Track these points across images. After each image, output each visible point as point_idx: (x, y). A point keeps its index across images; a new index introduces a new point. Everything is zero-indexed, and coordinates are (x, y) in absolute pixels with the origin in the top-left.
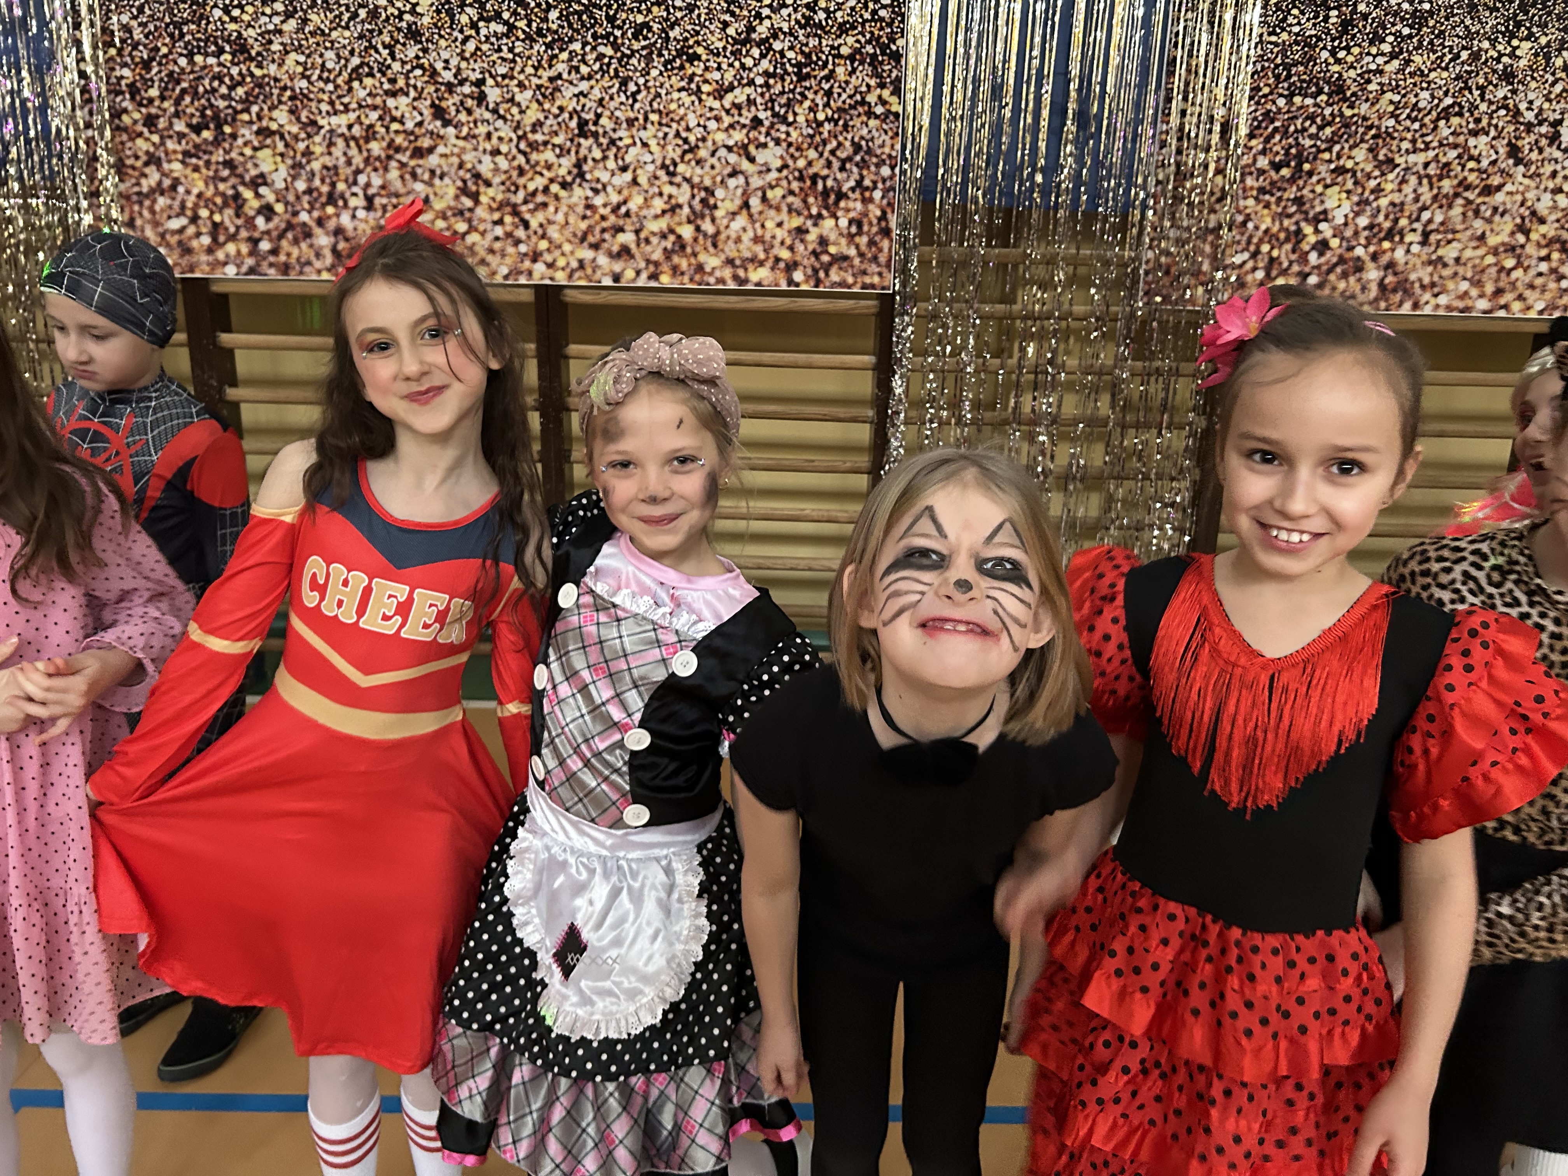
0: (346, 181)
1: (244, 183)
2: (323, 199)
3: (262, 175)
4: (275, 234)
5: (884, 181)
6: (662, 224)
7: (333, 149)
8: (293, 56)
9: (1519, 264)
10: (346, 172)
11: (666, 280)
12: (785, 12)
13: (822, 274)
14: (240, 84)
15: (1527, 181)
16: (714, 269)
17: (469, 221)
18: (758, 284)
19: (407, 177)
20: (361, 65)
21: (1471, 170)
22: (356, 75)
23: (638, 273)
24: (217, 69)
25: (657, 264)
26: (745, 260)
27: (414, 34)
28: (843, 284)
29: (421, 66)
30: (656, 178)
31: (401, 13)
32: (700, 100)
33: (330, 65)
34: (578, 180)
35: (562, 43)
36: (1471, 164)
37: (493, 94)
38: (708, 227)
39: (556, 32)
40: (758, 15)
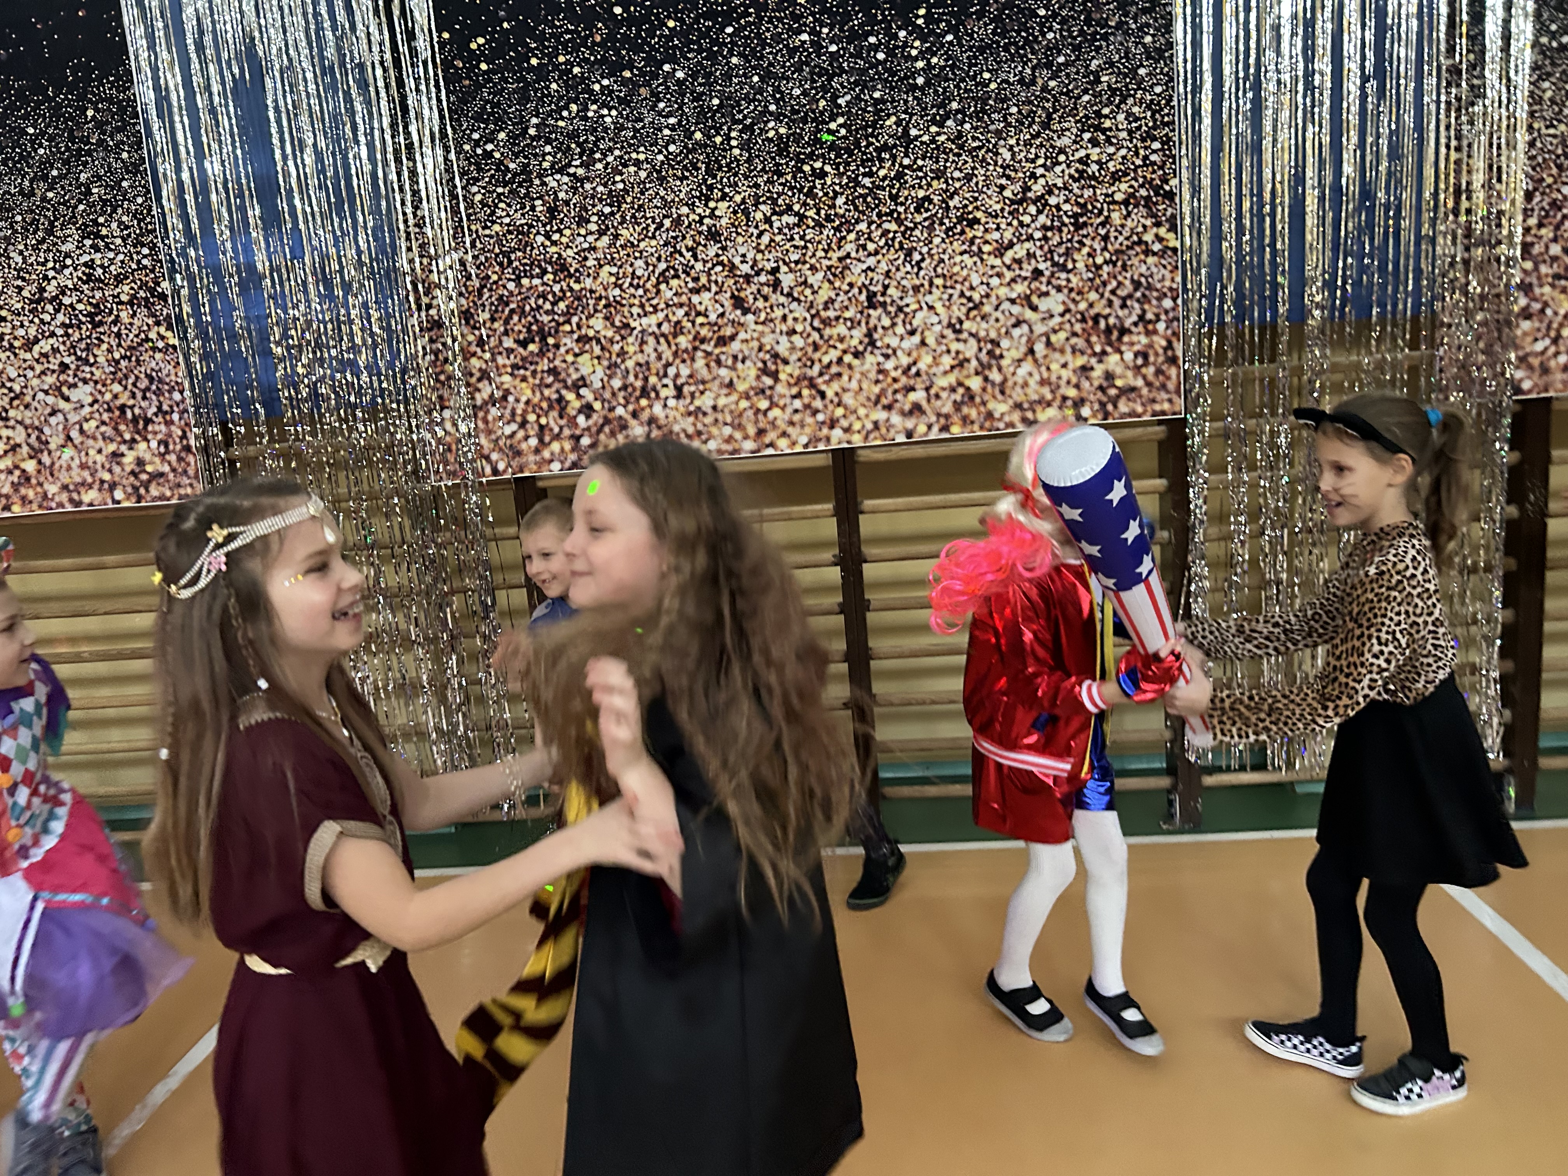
0: (657, 374)
1: (566, 387)
2: (638, 393)
3: (583, 378)
4: (594, 429)
5: (1166, 312)
6: (952, 379)
7: (645, 347)
8: (607, 268)
10: (655, 366)
11: (956, 430)
12: (1058, 169)
13: (1110, 407)
14: (561, 299)
16: (1002, 414)
17: (770, 398)
19: (713, 364)
20: (667, 269)
22: (663, 278)
23: (930, 427)
24: (541, 289)
25: (947, 416)
26: (1032, 403)
27: (714, 235)
28: (1133, 414)
29: (721, 263)
30: (943, 337)
31: (702, 218)
32: (982, 260)
33: (639, 273)
34: (869, 349)
35: (848, 225)
37: (787, 280)
38: (995, 376)
39: (843, 216)
40: (1033, 176)
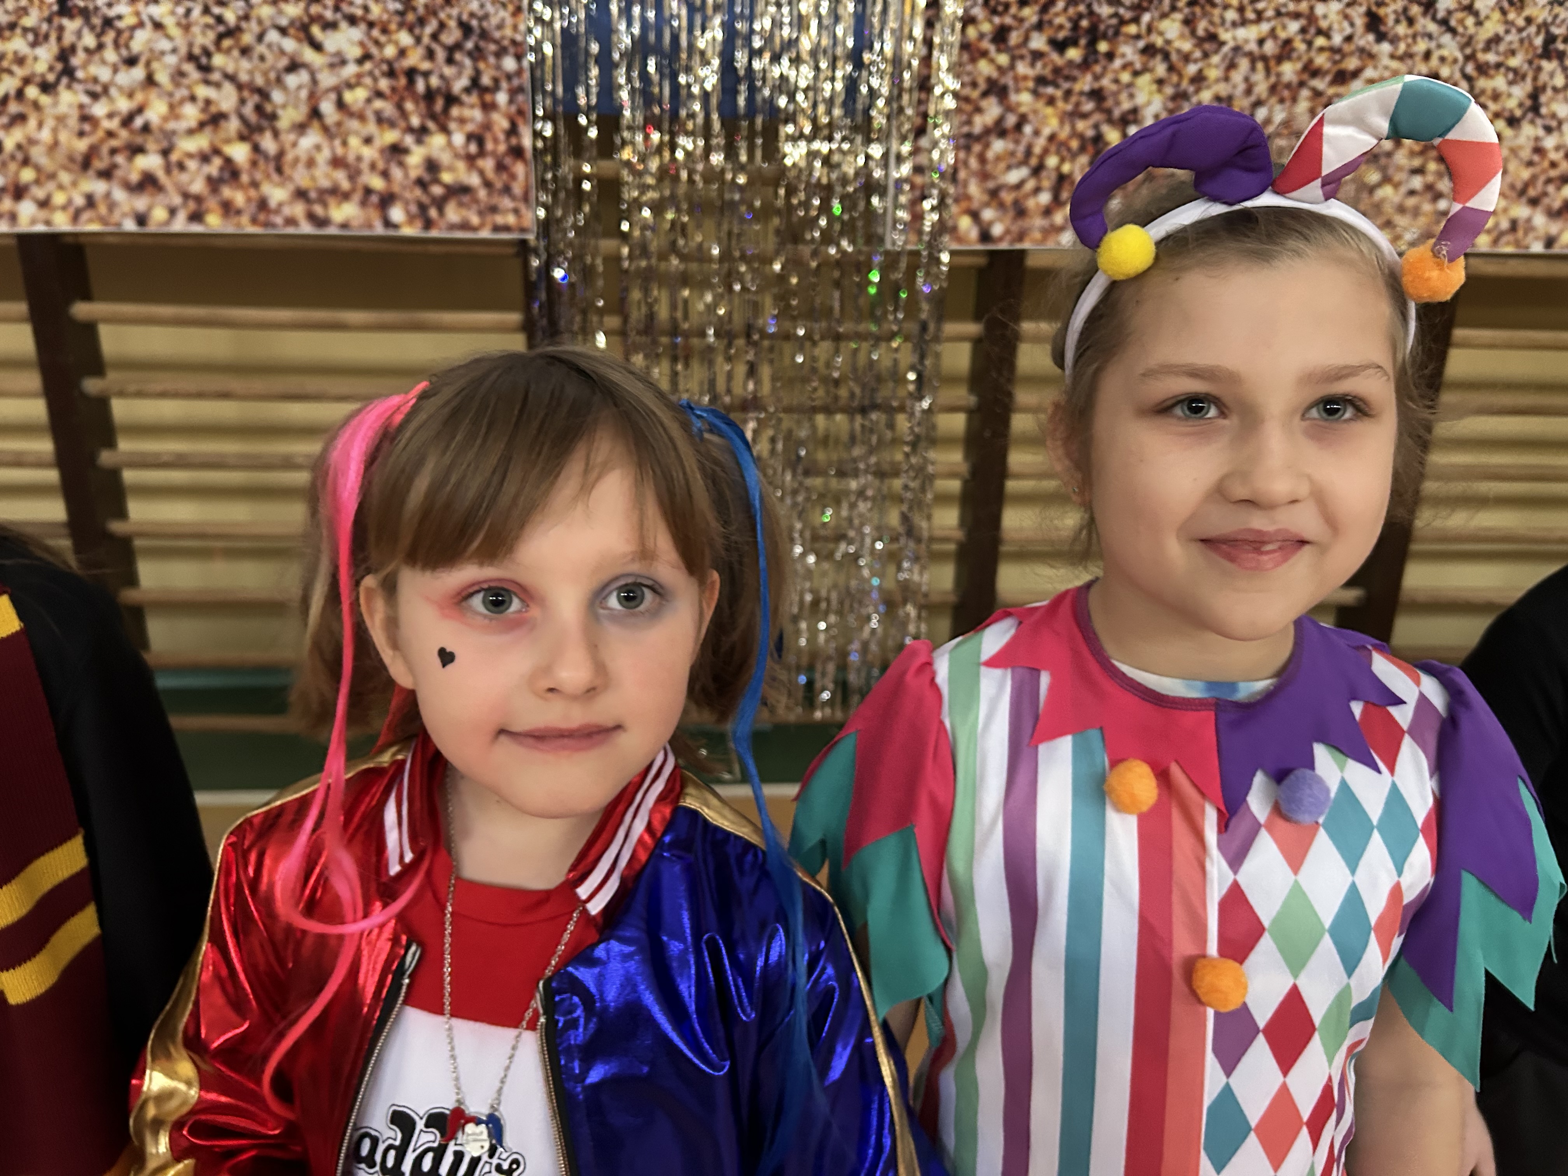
5: (508, 77)
6: (201, 142)
9: (1386, 180)
11: (214, 222)
13: (433, 213)
15: (1395, 64)
16: (280, 204)
18: (344, 226)
21: (1321, 49)
23: (173, 212)
25: (198, 199)
26: (322, 192)
28: (465, 226)
30: (181, 74)
34: (65, 81)
36: (1320, 41)
38: (268, 144)
